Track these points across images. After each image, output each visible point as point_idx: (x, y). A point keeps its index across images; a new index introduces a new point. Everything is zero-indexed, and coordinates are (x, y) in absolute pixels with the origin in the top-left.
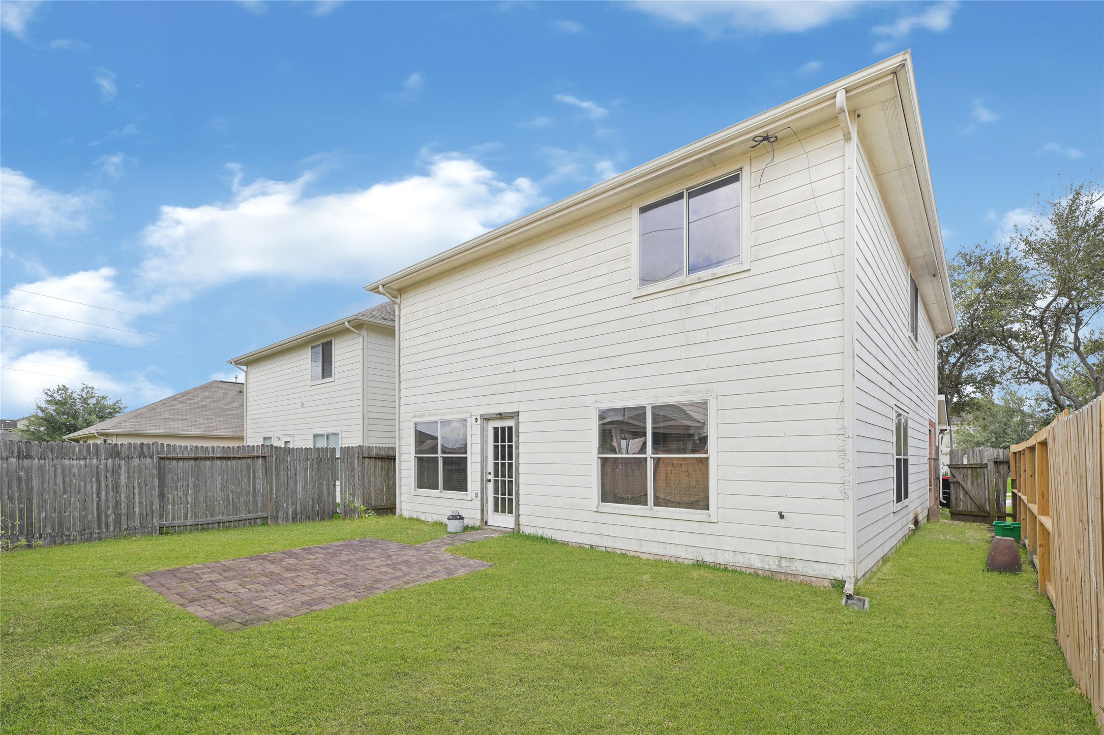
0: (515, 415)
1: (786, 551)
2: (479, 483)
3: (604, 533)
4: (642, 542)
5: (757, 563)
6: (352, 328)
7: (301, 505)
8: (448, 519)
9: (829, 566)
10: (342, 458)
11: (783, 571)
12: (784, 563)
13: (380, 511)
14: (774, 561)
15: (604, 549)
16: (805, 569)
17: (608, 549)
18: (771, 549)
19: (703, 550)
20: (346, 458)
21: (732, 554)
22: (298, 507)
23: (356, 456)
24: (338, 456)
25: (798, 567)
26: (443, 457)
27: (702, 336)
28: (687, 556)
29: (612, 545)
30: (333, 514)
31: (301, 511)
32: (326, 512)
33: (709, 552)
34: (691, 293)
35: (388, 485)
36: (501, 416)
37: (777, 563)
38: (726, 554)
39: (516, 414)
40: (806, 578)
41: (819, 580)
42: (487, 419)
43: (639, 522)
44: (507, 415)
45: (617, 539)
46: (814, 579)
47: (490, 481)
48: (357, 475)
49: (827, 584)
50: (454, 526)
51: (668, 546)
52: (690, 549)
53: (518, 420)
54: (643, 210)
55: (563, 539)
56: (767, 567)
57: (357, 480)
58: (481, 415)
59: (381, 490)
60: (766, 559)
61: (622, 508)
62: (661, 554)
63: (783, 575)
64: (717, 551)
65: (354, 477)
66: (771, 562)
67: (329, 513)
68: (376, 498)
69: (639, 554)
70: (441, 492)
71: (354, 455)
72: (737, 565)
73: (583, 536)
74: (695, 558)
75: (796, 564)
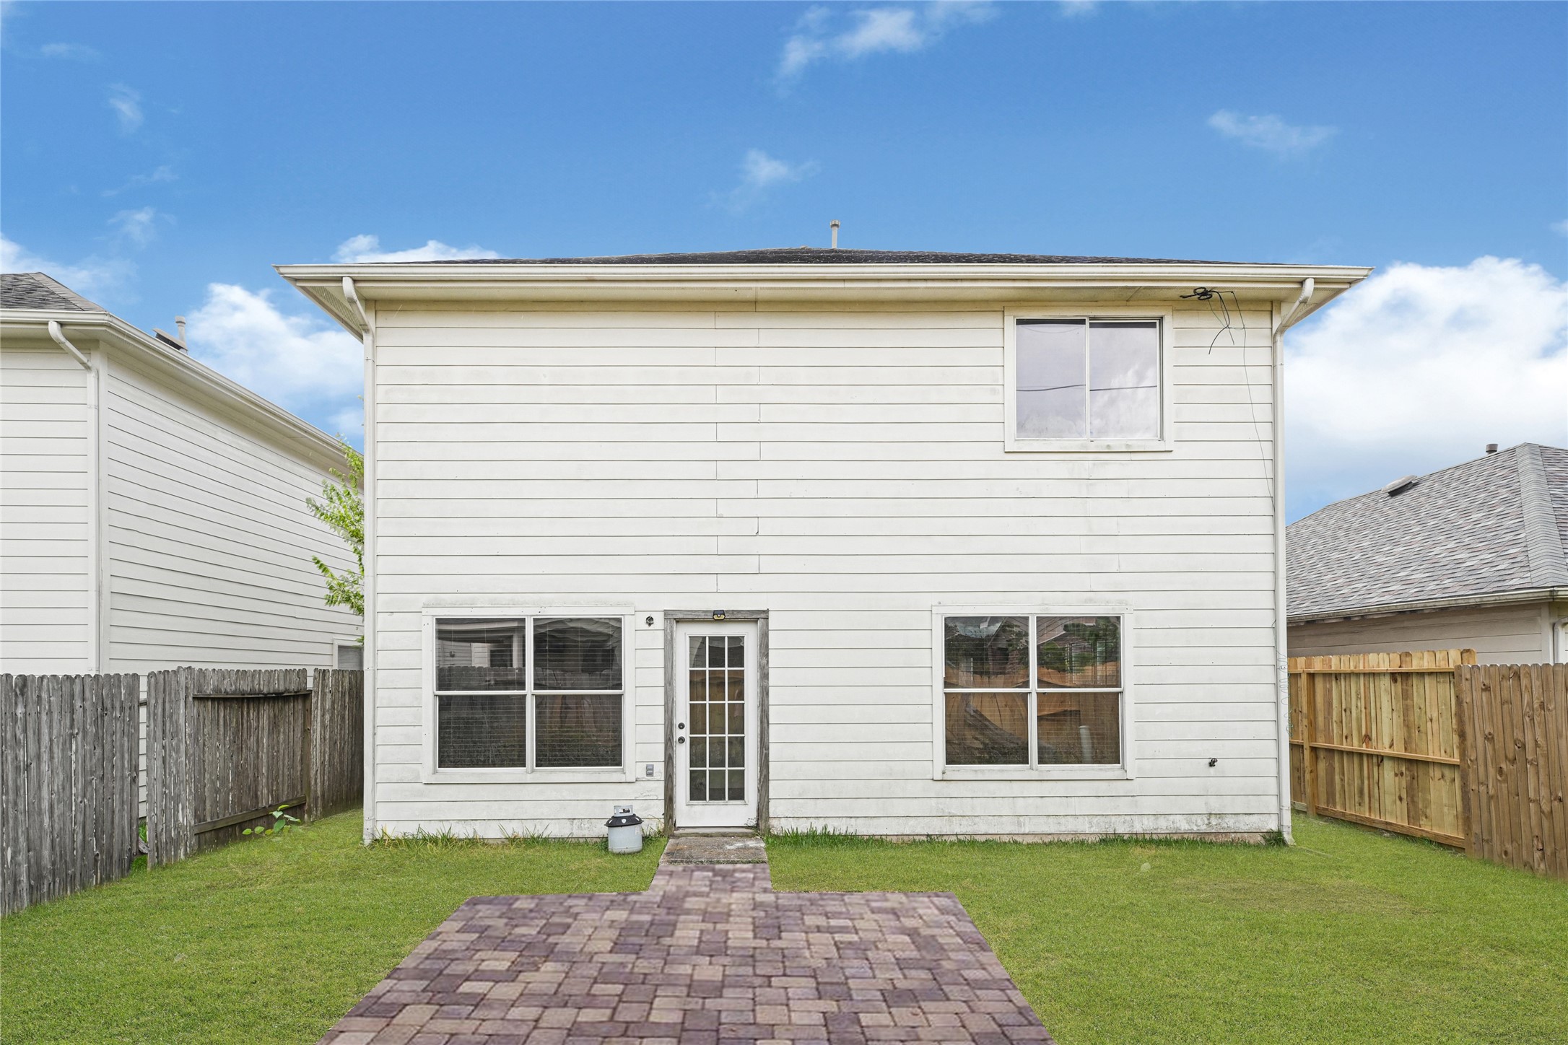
0: (757, 617)
1: (1215, 805)
2: (662, 747)
3: (954, 812)
4: (1021, 819)
5: (1183, 825)
6: (68, 344)
7: (53, 848)
8: (610, 825)
9: (1261, 816)
10: (153, 702)
11: (1213, 831)
12: (1214, 821)
13: (221, 834)
14: (1202, 819)
15: (953, 839)
16: (1237, 825)
17: (962, 838)
18: (1199, 806)
19: (1113, 819)
20: (160, 701)
21: (1153, 817)
22: (46, 853)
23: (182, 695)
24: (143, 696)
25: (1230, 823)
26: (537, 697)
27: (1110, 526)
28: (1092, 830)
29: (970, 830)
30: (131, 861)
31: (53, 863)
32: (116, 856)
33: (1123, 820)
34: (1094, 464)
35: (237, 767)
36: (719, 617)
37: (1206, 822)
38: (1145, 819)
39: (763, 616)
40: (1239, 835)
41: (1251, 835)
42: (677, 619)
43: (1016, 789)
44: (739, 616)
45: (977, 819)
46: (1246, 835)
47: (682, 740)
48: (183, 747)
49: (1259, 838)
50: (625, 839)
51: (1063, 820)
52: (1095, 820)
53: (767, 625)
54: (1020, 322)
55: (872, 832)
56: (1195, 829)
57: (183, 759)
58: (666, 612)
59: (224, 780)
60: (1194, 818)
61: (989, 770)
62: (1053, 832)
63: (1213, 835)
64: (1133, 817)
65: (178, 752)
66: (1200, 822)
67: (121, 860)
68: (215, 802)
69: (1016, 838)
70: (533, 771)
71: (177, 692)
72: (1159, 831)
73: (912, 822)
74: (1103, 831)
75: (1227, 820)
